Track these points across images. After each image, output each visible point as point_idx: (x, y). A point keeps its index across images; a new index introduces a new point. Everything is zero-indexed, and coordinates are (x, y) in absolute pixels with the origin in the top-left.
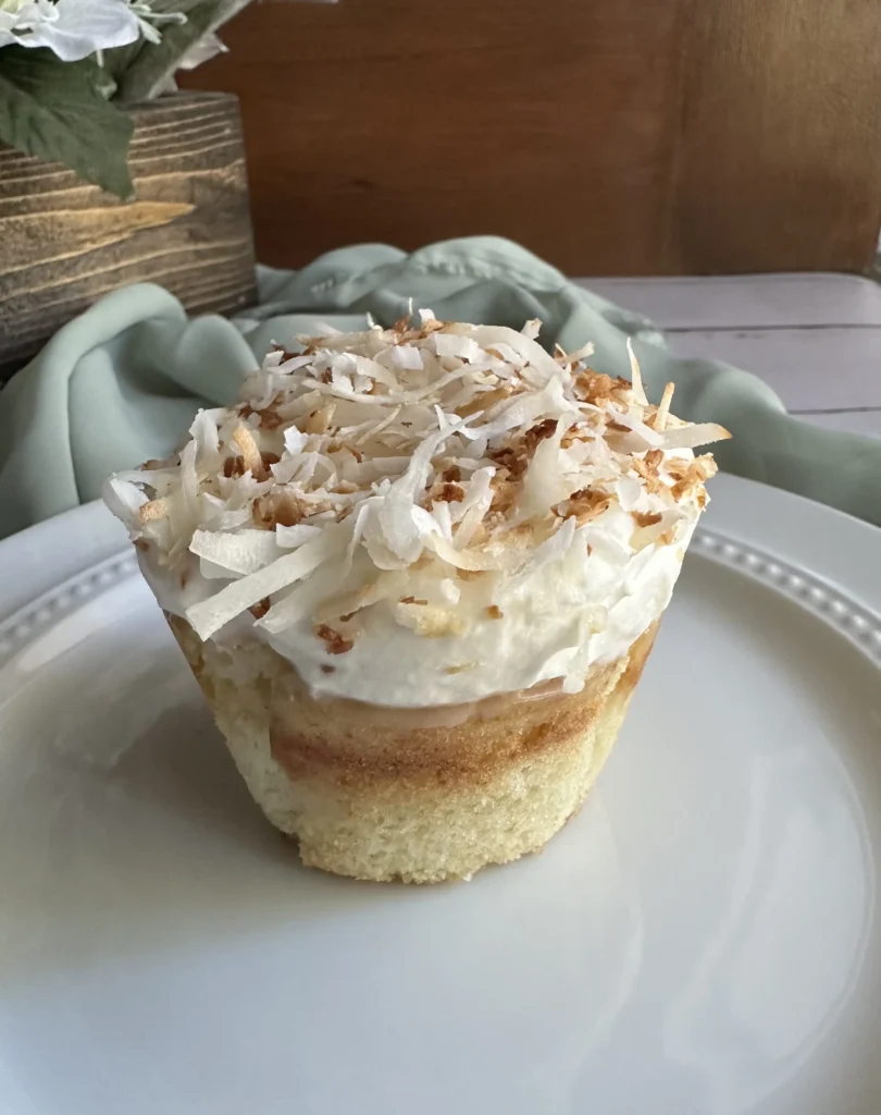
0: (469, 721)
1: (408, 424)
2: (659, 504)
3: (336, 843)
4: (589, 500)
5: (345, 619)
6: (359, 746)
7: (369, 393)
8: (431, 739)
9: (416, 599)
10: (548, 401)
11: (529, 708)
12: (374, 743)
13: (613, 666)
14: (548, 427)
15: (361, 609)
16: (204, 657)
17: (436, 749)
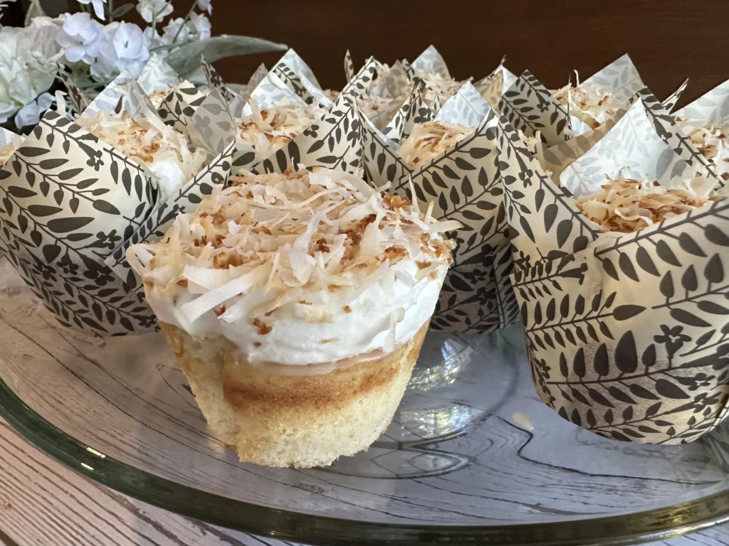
0: (332, 372)
1: (295, 220)
2: (429, 258)
3: (259, 446)
4: (395, 252)
5: (268, 314)
6: (273, 388)
7: (273, 204)
8: (312, 382)
9: (306, 302)
10: (370, 207)
11: (365, 365)
12: (282, 386)
13: (406, 345)
14: (372, 218)
15: (277, 308)
16: (185, 347)
17: (315, 388)
